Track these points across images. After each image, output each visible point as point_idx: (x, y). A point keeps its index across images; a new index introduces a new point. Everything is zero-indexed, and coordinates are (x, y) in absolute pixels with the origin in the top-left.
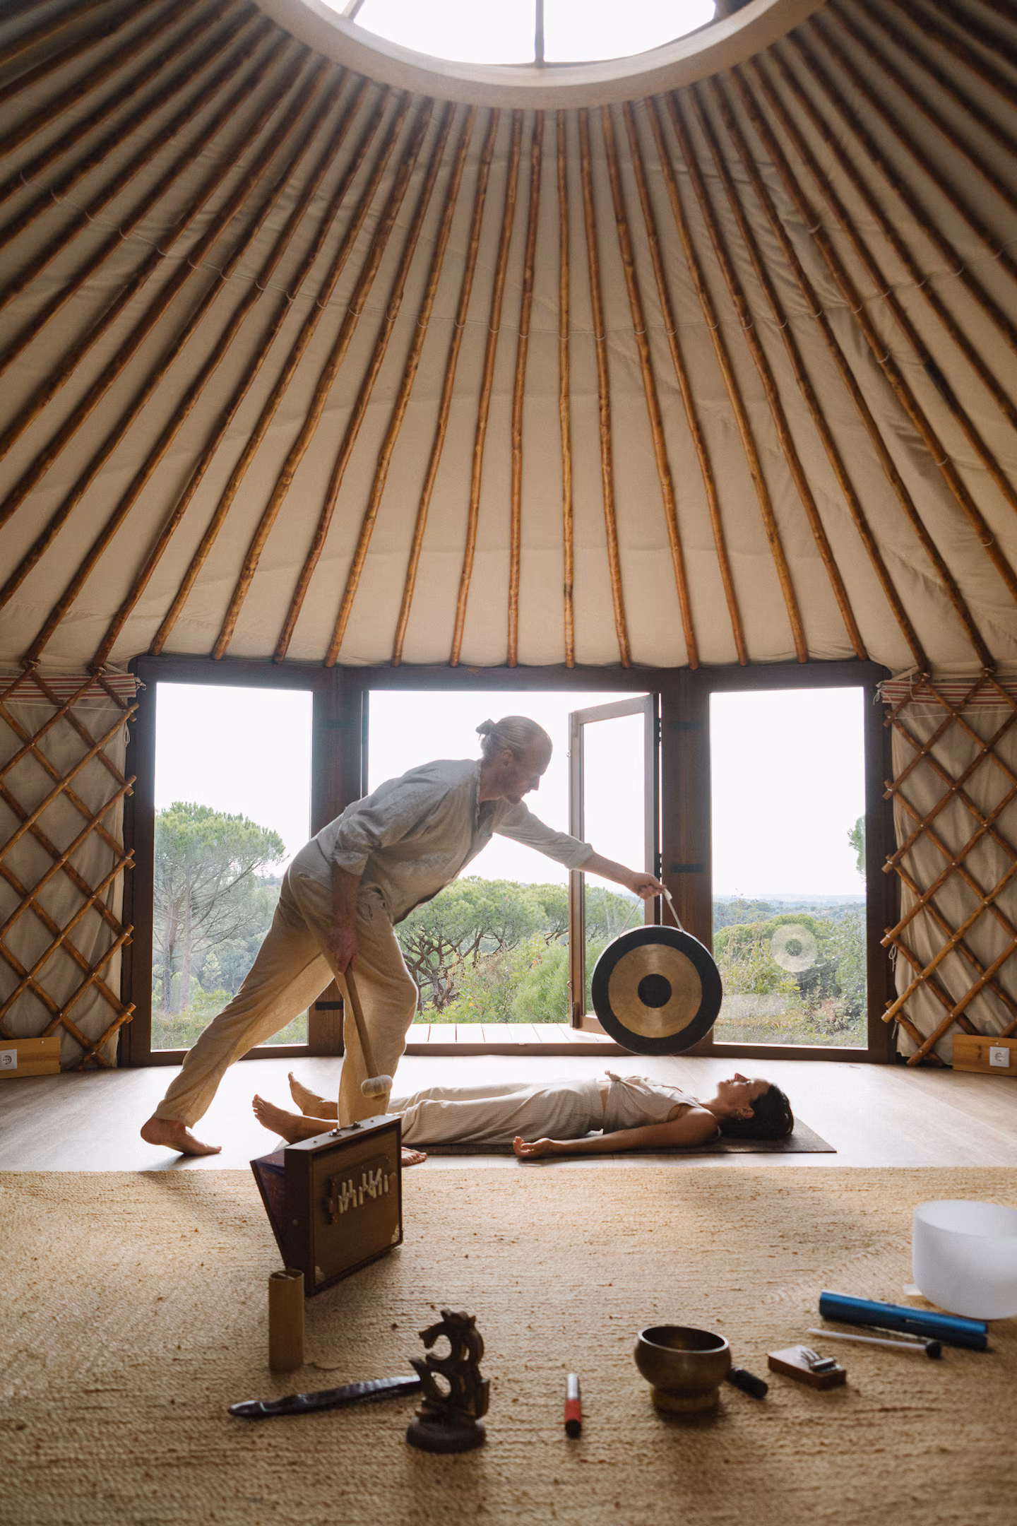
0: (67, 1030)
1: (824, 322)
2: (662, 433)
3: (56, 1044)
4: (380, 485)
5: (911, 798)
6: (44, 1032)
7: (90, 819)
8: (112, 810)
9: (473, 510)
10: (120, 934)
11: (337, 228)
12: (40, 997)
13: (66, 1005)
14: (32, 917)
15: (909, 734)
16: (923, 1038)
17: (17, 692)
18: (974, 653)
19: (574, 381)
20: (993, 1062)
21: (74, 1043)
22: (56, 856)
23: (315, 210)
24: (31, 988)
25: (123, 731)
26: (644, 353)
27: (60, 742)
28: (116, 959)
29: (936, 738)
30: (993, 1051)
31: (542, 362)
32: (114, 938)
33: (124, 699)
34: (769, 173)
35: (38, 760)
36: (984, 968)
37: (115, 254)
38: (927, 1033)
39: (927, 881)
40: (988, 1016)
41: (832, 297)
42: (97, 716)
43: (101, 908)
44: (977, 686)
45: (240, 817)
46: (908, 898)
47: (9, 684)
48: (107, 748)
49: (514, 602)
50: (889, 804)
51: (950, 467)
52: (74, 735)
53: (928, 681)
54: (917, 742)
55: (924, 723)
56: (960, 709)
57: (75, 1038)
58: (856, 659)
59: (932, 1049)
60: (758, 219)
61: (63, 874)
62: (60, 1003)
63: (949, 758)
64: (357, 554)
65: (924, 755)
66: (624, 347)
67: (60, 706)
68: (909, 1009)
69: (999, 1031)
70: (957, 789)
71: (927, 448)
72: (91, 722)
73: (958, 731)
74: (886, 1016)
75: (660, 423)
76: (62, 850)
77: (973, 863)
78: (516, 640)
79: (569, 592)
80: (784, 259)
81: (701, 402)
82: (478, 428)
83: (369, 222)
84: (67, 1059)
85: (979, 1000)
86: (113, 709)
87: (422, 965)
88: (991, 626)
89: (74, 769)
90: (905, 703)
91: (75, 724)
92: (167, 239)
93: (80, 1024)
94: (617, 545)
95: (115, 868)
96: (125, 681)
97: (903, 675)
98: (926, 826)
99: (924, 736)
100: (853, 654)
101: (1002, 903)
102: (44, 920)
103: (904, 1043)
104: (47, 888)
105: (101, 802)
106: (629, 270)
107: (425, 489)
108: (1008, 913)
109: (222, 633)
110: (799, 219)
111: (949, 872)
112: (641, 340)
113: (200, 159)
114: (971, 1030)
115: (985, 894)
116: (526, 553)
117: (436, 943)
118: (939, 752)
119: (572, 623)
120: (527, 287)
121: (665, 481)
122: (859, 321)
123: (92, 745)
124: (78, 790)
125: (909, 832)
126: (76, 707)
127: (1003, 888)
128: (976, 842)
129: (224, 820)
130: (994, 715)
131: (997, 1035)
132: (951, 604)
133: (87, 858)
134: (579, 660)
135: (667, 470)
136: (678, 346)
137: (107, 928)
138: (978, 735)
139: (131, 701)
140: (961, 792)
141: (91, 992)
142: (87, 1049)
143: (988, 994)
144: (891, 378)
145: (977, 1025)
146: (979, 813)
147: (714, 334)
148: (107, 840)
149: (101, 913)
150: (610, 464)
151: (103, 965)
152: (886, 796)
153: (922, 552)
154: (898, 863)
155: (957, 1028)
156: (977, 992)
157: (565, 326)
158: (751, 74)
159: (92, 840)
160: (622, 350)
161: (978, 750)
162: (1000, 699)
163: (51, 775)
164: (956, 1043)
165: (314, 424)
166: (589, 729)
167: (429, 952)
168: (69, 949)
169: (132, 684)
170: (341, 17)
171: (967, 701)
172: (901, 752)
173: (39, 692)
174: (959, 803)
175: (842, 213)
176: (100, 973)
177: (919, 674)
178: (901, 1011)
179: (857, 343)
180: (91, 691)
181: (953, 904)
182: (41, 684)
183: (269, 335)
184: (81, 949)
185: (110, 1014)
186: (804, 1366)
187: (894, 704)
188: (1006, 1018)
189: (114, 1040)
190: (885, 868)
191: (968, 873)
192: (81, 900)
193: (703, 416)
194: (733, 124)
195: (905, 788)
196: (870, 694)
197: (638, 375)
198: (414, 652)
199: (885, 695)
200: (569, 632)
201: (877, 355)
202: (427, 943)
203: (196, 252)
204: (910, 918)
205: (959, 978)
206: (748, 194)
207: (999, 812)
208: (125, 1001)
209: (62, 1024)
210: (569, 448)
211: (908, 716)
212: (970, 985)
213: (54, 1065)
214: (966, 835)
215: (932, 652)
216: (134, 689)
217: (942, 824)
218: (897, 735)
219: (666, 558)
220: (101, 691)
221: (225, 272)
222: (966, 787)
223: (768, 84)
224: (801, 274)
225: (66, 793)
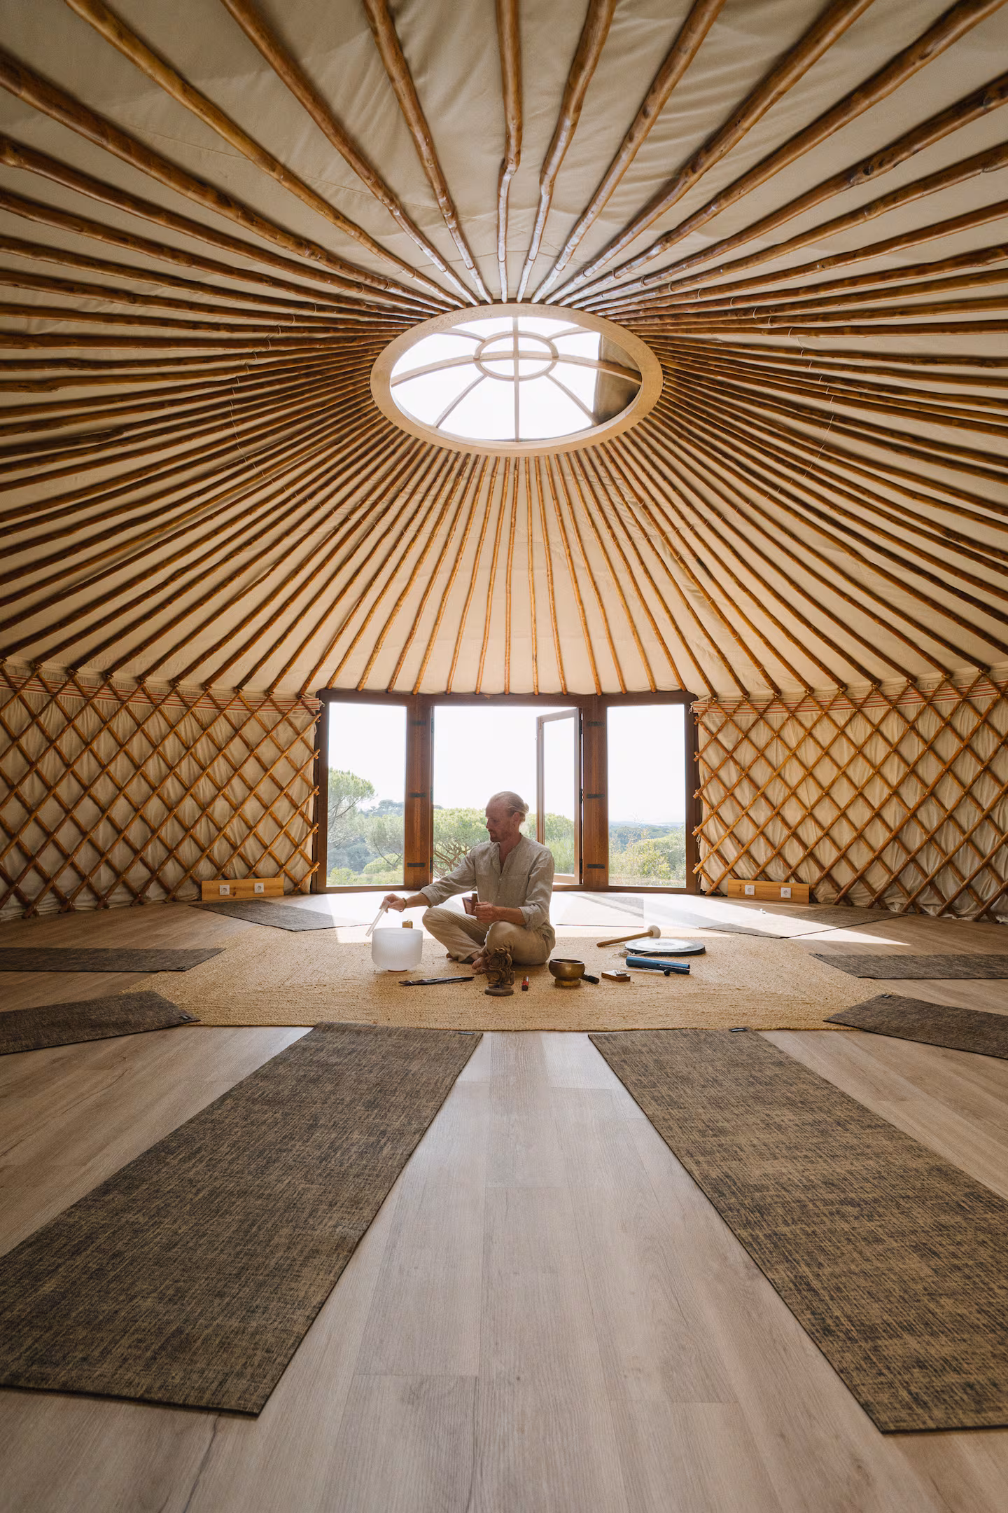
0: (286, 875)
1: (649, 541)
2: (577, 586)
3: (282, 881)
4: (442, 610)
5: (708, 761)
6: (276, 875)
7: (298, 771)
8: (307, 768)
9: (487, 620)
10: (312, 827)
11: (427, 504)
12: (274, 858)
13: (286, 862)
14: (270, 818)
15: (707, 728)
16: (713, 882)
17: (263, 708)
18: (737, 688)
19: (535, 565)
20: (747, 893)
21: (290, 882)
22: (282, 789)
23: (418, 497)
24: (270, 854)
25: (313, 726)
26: (568, 553)
27: (284, 733)
28: (310, 840)
29: (719, 730)
30: (747, 887)
31: (520, 554)
32: (309, 830)
33: (314, 711)
34: (620, 482)
35: (273, 741)
36: (743, 846)
37: (331, 519)
38: (715, 879)
39: (715, 802)
40: (745, 871)
41: (652, 531)
42: (300, 720)
43: (303, 815)
44: (740, 704)
45: (349, 773)
46: (706, 810)
47: (260, 704)
48: (305, 735)
49: (508, 662)
50: (697, 764)
51: (713, 603)
52: (290, 728)
53: (716, 702)
54: (711, 733)
55: (714, 723)
56: (732, 716)
57: (291, 879)
58: (681, 690)
59: (718, 887)
60: (616, 499)
61: (284, 797)
62: (283, 862)
63: (727, 740)
64: (430, 641)
65: (714, 738)
66: (559, 549)
67: (284, 715)
68: (706, 867)
69: (750, 877)
70: (730, 755)
71: (702, 594)
72: (298, 723)
73: (730, 727)
74: (695, 871)
75: (576, 582)
76: (284, 786)
77: (737, 792)
78: (509, 682)
79: (535, 659)
80: (629, 515)
81: (595, 572)
82: (490, 584)
83: (441, 501)
84: (286, 889)
85: (740, 862)
86: (309, 716)
87: (455, 862)
88: (744, 675)
89: (290, 746)
90: (704, 713)
91: (291, 724)
92: (353, 512)
93: (293, 872)
94: (558, 637)
95: (309, 795)
96: (314, 702)
97: (705, 698)
98: (715, 774)
99: (714, 730)
100: (679, 688)
101: (752, 813)
102: (275, 819)
103: (704, 885)
104: (277, 804)
105: (302, 762)
106: (559, 518)
107: (464, 611)
108: (754, 818)
109: (362, 679)
110: (635, 500)
111: (726, 797)
112: (566, 547)
113: (370, 481)
114: (737, 877)
115: (743, 808)
116: (514, 641)
117: (463, 849)
118: (720, 737)
119: (537, 672)
120: (513, 525)
121: (580, 607)
122: (665, 542)
123: (298, 734)
124: (292, 757)
125: (707, 778)
126: (291, 715)
127: (752, 805)
128: (739, 782)
129: (339, 775)
130: (748, 720)
131: (749, 879)
132: (723, 665)
133: (296, 789)
134: (541, 691)
135: (581, 602)
136: (583, 550)
137: (305, 824)
138: (740, 729)
139: (317, 712)
140: (732, 757)
141: (298, 856)
142: (296, 884)
143: (745, 858)
144: (682, 565)
145: (740, 874)
146: (741, 768)
147: (600, 545)
148: (305, 780)
149: (303, 817)
150: (553, 599)
151: (304, 843)
152: (695, 760)
153: (706, 641)
154: (701, 793)
155: (729, 876)
156: (739, 858)
157: (530, 540)
158: (609, 446)
159: (298, 780)
160: (558, 550)
161: (741, 736)
162: (751, 711)
163: (279, 748)
164: (728, 884)
165: (412, 582)
166: (546, 725)
167: (459, 854)
168: (287, 835)
169: (318, 704)
170: (431, 427)
171: (734, 712)
172: (703, 737)
173: (273, 708)
174: (731, 763)
175: (653, 499)
176: (301, 847)
177: (712, 699)
178: (702, 868)
179: (665, 551)
180: (297, 707)
181: (728, 813)
182: (274, 704)
183: (394, 547)
184: (293, 835)
185: (308, 868)
186: (615, 975)
187: (700, 713)
188: (753, 870)
189: (308, 880)
190: (695, 796)
191: (735, 798)
192: (294, 811)
193: (596, 579)
194: (603, 463)
195: (704, 755)
196: (688, 707)
197: (566, 561)
198: (456, 688)
199: (695, 709)
200: (535, 677)
201: (674, 555)
202: (458, 848)
203: (364, 516)
204: (707, 821)
205: (731, 851)
206: (611, 490)
207: (750, 767)
208: (315, 860)
209: (284, 871)
210: (534, 593)
211: (705, 719)
212: (736, 854)
213: (281, 891)
214: (734, 779)
215: (717, 689)
216: (319, 706)
217: (722, 773)
218: (701, 729)
219: (583, 642)
220: (303, 707)
221: (376, 523)
222: (734, 755)
223: (616, 450)
224: (637, 521)
225: (286, 757)
